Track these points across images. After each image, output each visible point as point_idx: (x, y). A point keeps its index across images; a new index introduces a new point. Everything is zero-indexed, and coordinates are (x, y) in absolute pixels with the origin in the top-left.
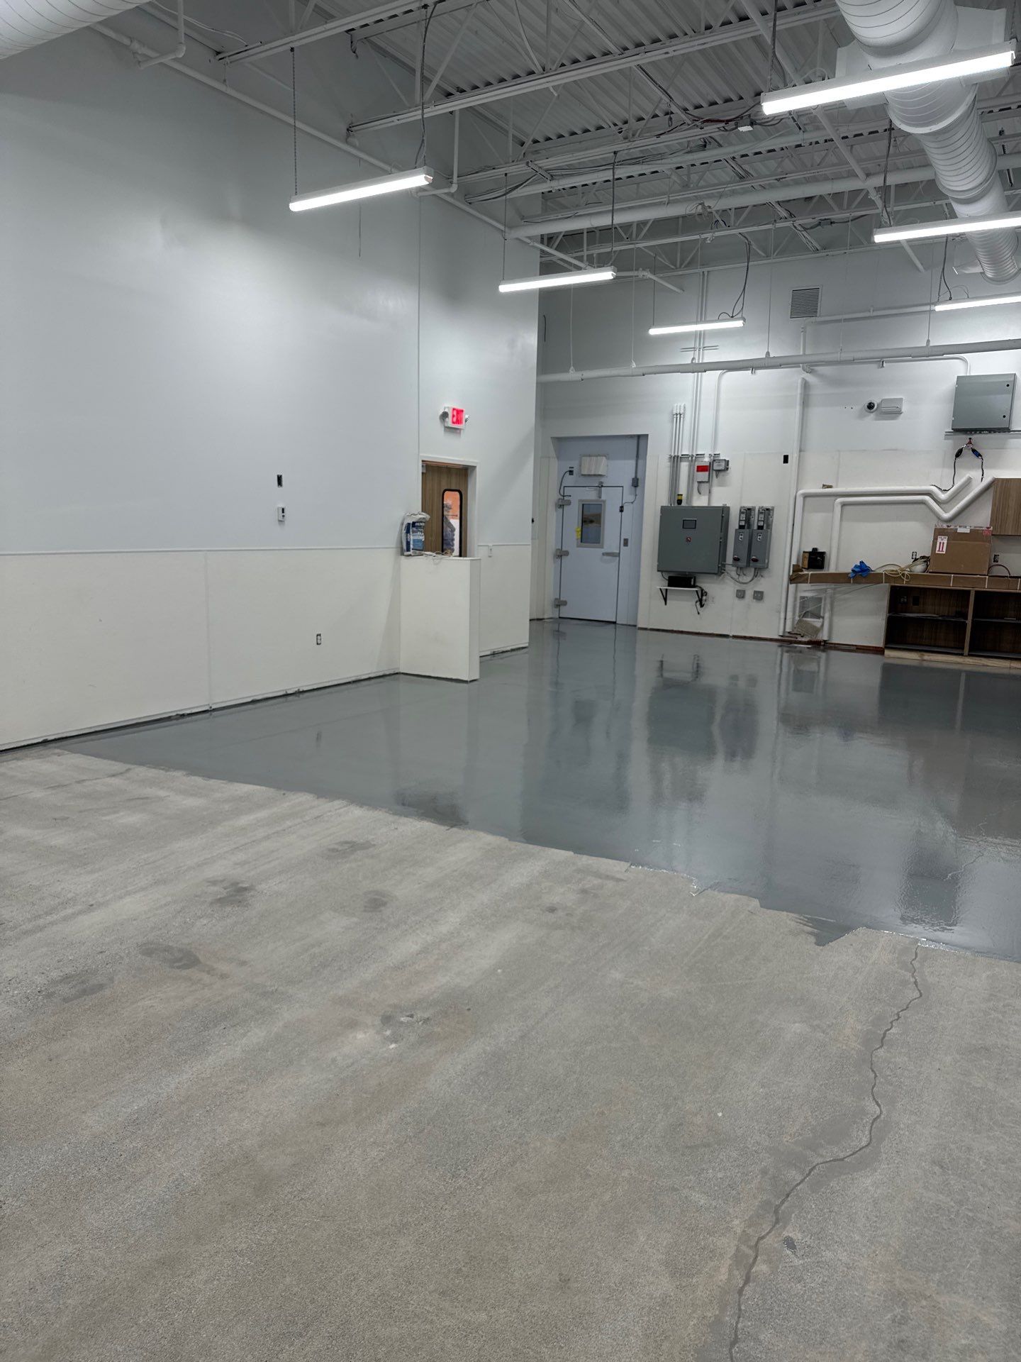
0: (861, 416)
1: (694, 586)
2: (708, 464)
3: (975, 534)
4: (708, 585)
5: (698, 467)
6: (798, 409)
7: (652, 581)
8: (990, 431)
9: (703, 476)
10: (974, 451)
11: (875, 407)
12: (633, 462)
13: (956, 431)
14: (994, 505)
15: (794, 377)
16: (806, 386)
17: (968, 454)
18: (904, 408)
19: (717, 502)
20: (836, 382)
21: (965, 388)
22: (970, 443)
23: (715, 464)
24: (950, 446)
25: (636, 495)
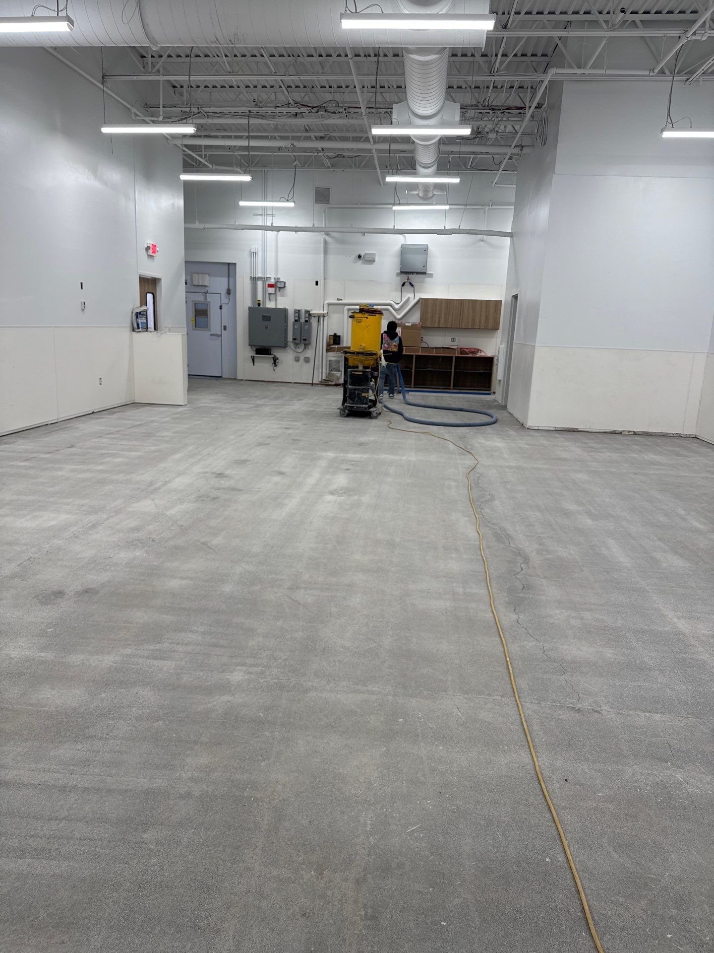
0: (355, 262)
1: (270, 354)
2: (274, 283)
3: (414, 326)
4: (278, 353)
5: (268, 285)
6: (322, 255)
7: (244, 352)
8: (417, 273)
9: (271, 290)
10: (410, 283)
11: (362, 257)
12: (226, 279)
13: (402, 272)
14: (421, 311)
15: (321, 237)
16: (325, 242)
17: (407, 285)
18: (377, 259)
19: (280, 306)
20: (341, 242)
21: (405, 251)
22: (408, 279)
23: (278, 284)
24: (398, 281)
25: (229, 299)
